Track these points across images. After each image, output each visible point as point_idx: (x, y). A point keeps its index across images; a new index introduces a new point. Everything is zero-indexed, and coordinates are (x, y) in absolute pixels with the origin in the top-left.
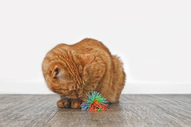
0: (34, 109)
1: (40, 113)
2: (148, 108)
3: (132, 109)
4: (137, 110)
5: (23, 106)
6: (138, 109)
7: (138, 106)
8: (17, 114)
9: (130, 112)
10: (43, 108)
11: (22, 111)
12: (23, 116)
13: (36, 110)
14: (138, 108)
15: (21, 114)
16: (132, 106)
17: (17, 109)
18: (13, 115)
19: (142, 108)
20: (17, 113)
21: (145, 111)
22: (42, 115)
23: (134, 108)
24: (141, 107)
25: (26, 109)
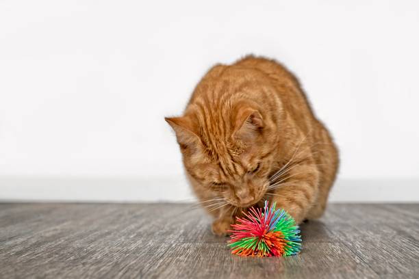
0: (120, 237)
1: (133, 247)
2: (378, 235)
3: (342, 239)
4: (352, 240)
5: (96, 230)
6: (355, 238)
7: (355, 230)
8: (81, 249)
9: (337, 244)
10: (140, 235)
11: (92, 242)
12: (94, 252)
13: (123, 240)
14: (356, 235)
15: (89, 248)
16: (340, 232)
17: (81, 237)
18: (71, 250)
19: (364, 236)
20: (80, 246)
21: (371, 243)
22: (138, 250)
23: (345, 235)
24: (361, 232)
25: (102, 236)
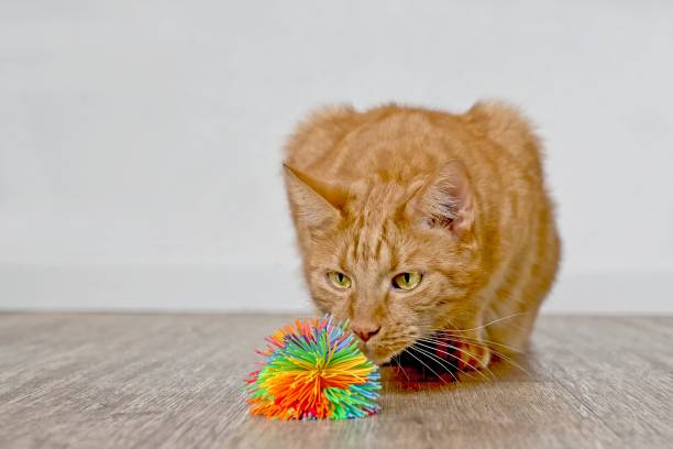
0: (177, 370)
1: (199, 388)
2: (619, 370)
3: (558, 375)
4: (575, 377)
5: (135, 359)
6: (580, 374)
7: (581, 361)
8: (110, 391)
9: (550, 384)
10: (211, 368)
11: (129, 378)
12: (131, 397)
13: (182, 376)
14: (582, 369)
15: (124, 389)
16: (554, 363)
17: (110, 370)
18: (93, 393)
19: (596, 371)
20: (108, 386)
21: (608, 382)
22: (208, 393)
23: (562, 370)
24: (590, 364)
25: (146, 369)
